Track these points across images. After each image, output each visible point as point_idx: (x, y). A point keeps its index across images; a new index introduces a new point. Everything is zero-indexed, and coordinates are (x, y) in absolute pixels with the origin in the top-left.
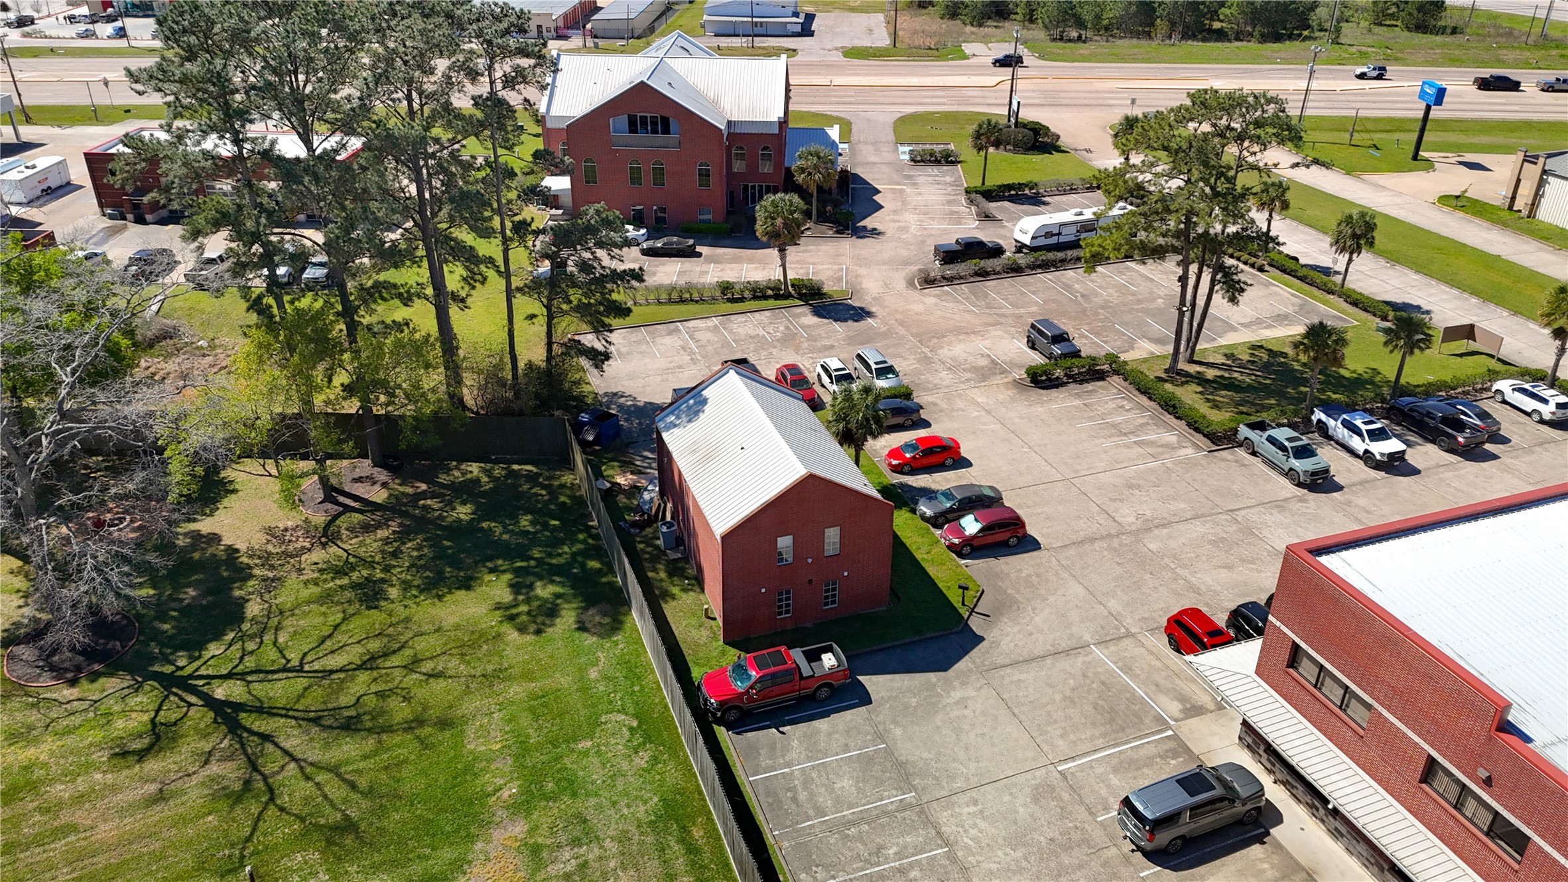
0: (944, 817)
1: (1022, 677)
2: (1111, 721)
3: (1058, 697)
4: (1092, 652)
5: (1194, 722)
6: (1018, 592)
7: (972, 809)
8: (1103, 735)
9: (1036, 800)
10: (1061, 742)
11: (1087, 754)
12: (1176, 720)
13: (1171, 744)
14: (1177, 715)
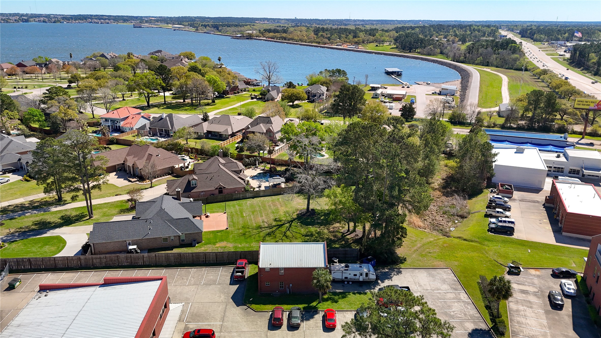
0: (194, 287)
1: (220, 308)
2: (196, 315)
3: (210, 310)
4: (220, 322)
5: (184, 326)
6: (252, 318)
7: (192, 290)
8: (193, 312)
9: (186, 298)
10: (197, 306)
11: (191, 307)
12: (187, 324)
13: (182, 320)
14: (188, 326)
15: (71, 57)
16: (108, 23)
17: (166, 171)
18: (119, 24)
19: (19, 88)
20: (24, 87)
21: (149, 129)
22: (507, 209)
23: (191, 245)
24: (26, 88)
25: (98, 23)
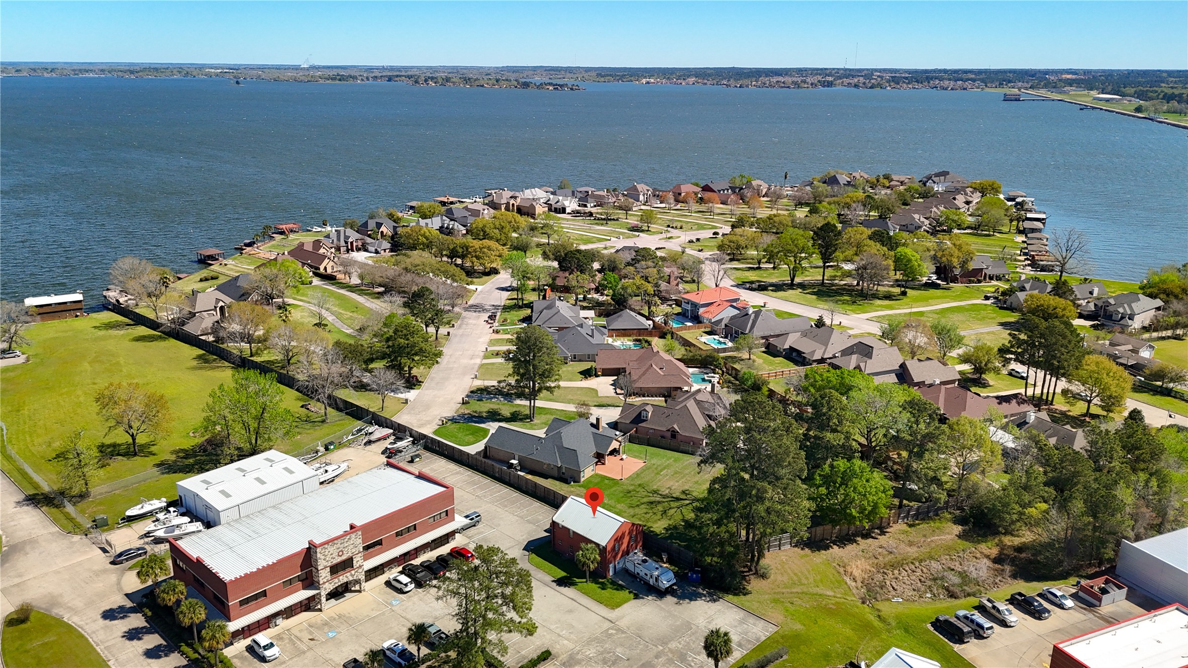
1: (509, 544)
3: (499, 542)
5: (465, 544)
7: (513, 520)
15: (786, 178)
16: (965, 89)
17: (662, 391)
18: (987, 90)
19: (672, 227)
20: (679, 227)
21: (723, 326)
22: (1037, 615)
23: (565, 481)
24: (681, 228)
25: (946, 89)
